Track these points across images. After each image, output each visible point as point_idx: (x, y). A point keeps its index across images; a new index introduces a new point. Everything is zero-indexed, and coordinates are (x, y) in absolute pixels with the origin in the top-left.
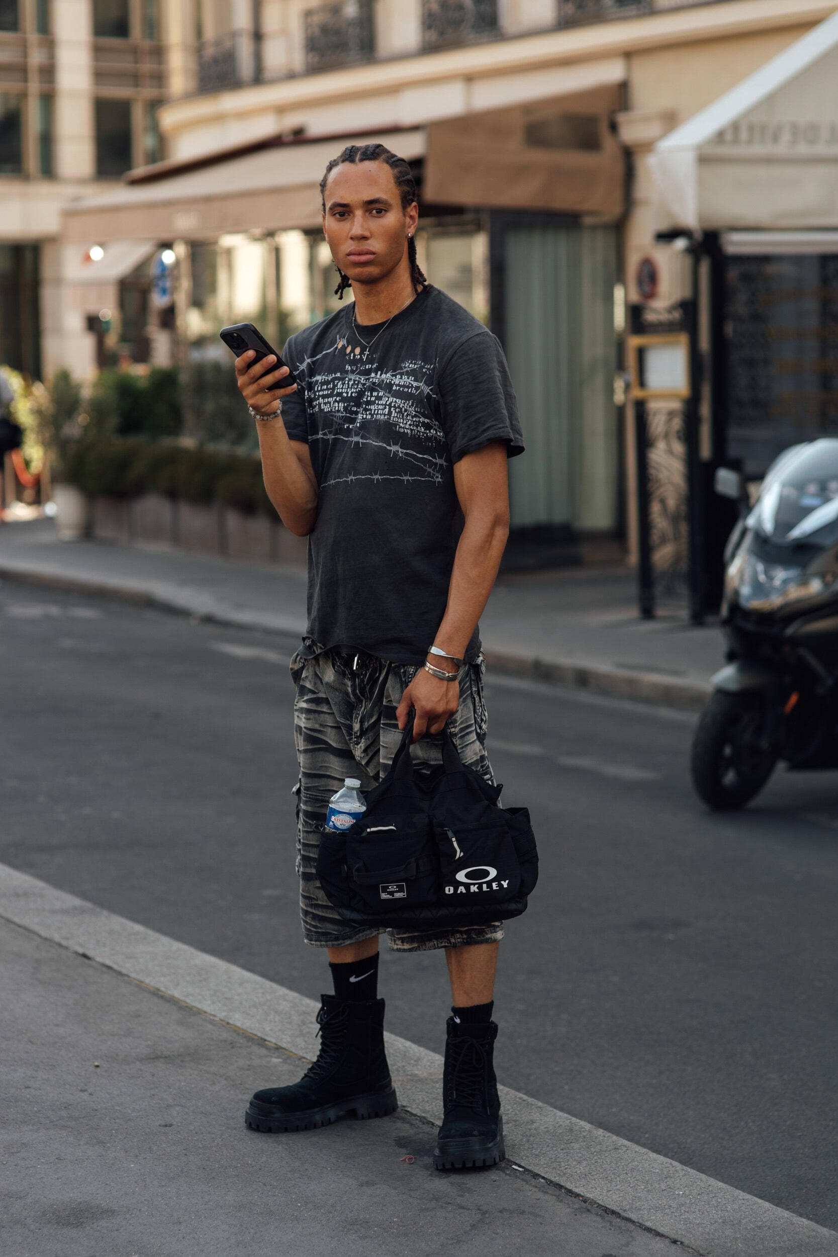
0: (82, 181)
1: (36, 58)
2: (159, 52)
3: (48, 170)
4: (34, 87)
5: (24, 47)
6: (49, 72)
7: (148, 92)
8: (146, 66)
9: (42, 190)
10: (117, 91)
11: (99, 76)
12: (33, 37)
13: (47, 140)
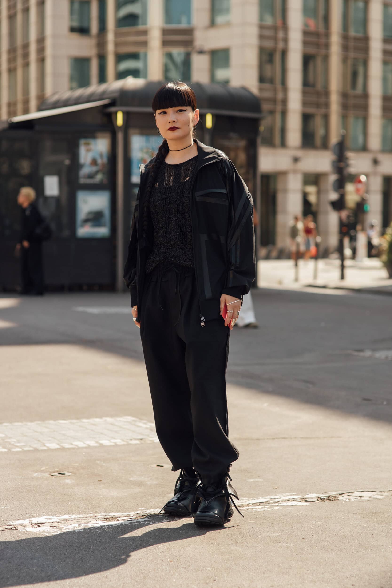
0: (296, 148)
1: (280, 96)
2: (327, 93)
3: (283, 144)
4: (279, 108)
5: (275, 91)
6: (285, 102)
7: (322, 111)
8: (322, 100)
9: (281, 152)
10: (310, 110)
11: (305, 104)
12: (279, 86)
13: (283, 131)
